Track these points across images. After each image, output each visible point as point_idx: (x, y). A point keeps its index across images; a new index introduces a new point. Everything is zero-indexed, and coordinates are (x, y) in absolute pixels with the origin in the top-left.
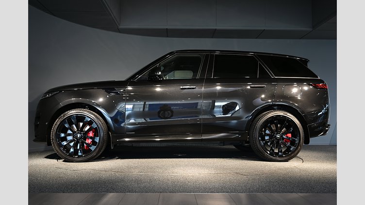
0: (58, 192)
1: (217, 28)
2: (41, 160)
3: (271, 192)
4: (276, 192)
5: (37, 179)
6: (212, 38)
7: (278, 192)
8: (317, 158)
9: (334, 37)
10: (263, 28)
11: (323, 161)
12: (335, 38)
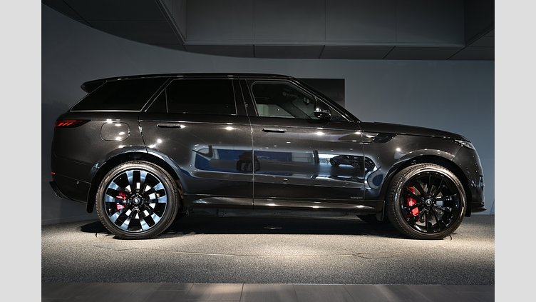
0: (97, 281)
1: (327, 44)
2: (72, 235)
3: (404, 283)
4: (411, 283)
5: (67, 263)
6: (319, 58)
7: (416, 283)
8: (471, 233)
9: (490, 57)
10: (393, 45)
11: (480, 239)
12: (492, 58)
